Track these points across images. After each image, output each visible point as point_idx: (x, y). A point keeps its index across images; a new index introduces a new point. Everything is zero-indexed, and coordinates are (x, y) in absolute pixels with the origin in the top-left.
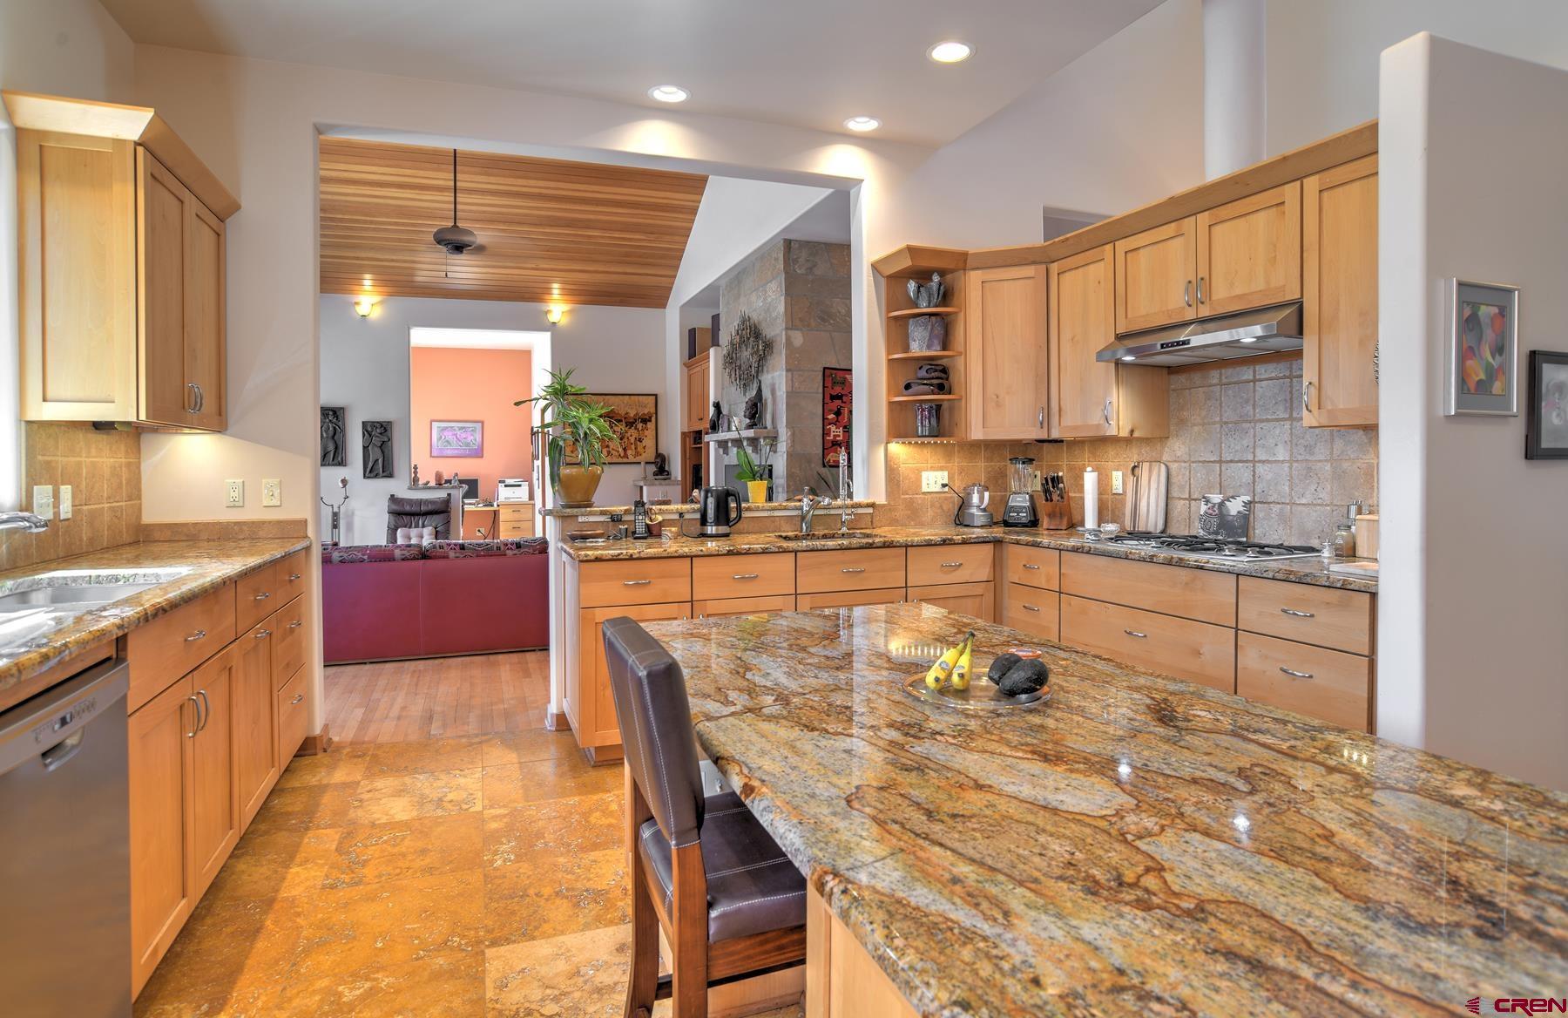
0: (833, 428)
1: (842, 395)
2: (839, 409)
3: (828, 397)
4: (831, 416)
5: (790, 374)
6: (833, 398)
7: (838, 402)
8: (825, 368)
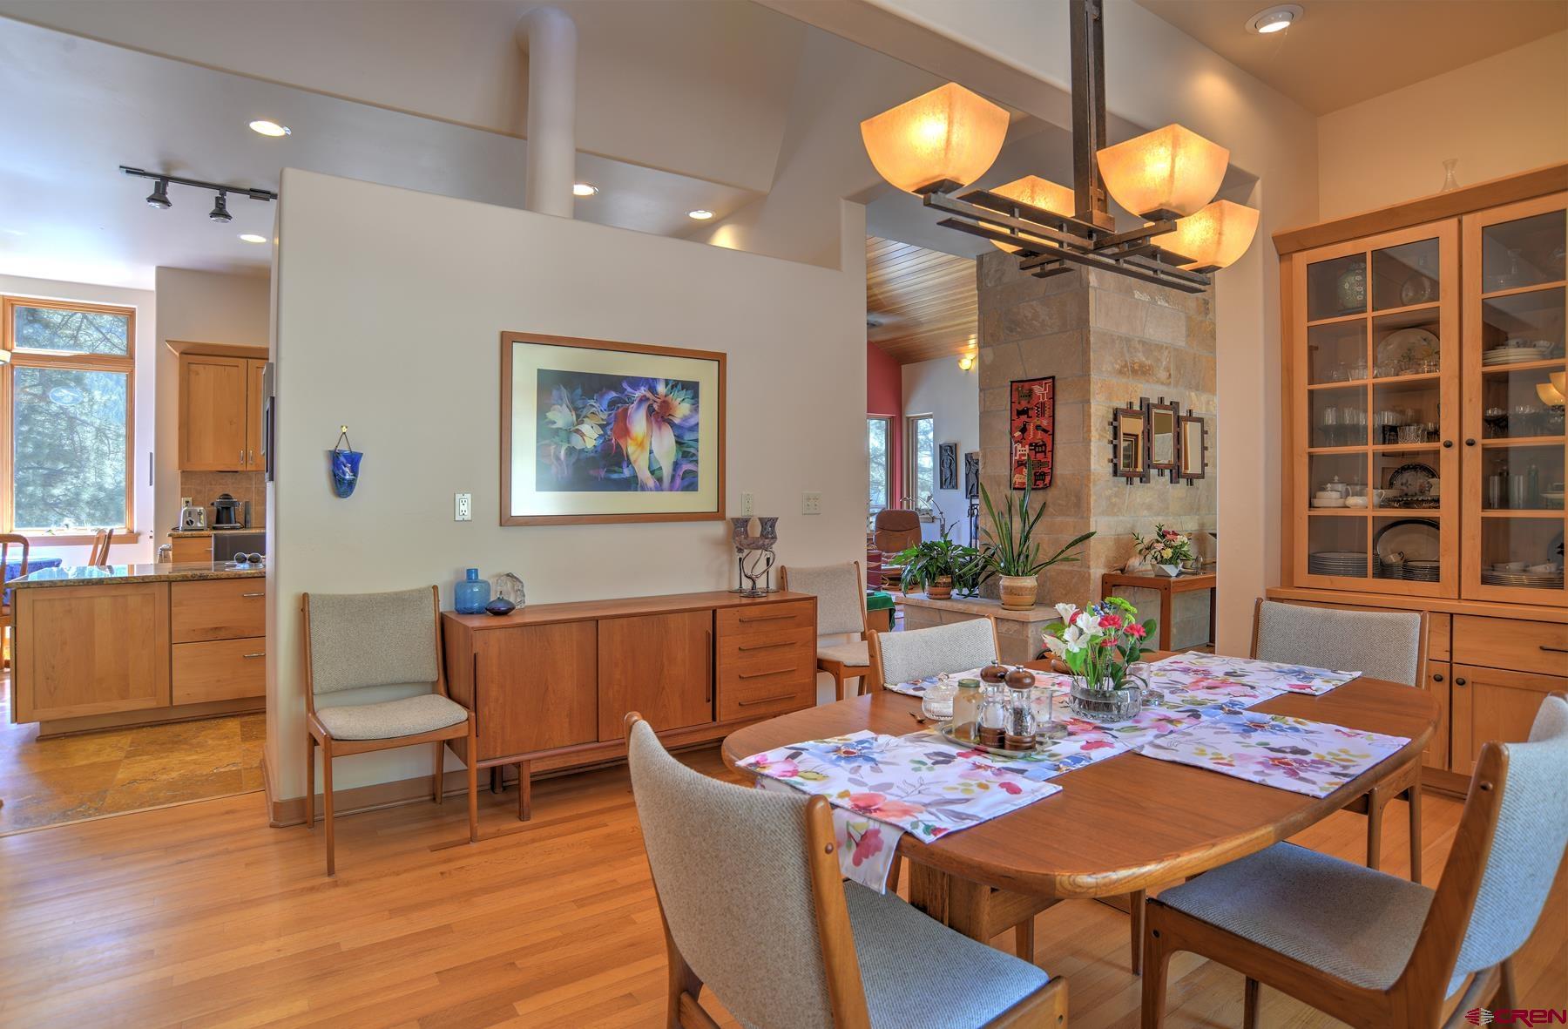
0: (1019, 447)
1: (1028, 409)
2: (1025, 425)
3: (1015, 413)
4: (1018, 434)
5: (982, 394)
6: (1020, 413)
7: (1024, 418)
8: (1012, 382)
